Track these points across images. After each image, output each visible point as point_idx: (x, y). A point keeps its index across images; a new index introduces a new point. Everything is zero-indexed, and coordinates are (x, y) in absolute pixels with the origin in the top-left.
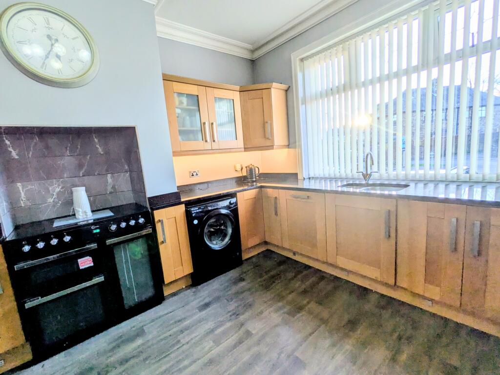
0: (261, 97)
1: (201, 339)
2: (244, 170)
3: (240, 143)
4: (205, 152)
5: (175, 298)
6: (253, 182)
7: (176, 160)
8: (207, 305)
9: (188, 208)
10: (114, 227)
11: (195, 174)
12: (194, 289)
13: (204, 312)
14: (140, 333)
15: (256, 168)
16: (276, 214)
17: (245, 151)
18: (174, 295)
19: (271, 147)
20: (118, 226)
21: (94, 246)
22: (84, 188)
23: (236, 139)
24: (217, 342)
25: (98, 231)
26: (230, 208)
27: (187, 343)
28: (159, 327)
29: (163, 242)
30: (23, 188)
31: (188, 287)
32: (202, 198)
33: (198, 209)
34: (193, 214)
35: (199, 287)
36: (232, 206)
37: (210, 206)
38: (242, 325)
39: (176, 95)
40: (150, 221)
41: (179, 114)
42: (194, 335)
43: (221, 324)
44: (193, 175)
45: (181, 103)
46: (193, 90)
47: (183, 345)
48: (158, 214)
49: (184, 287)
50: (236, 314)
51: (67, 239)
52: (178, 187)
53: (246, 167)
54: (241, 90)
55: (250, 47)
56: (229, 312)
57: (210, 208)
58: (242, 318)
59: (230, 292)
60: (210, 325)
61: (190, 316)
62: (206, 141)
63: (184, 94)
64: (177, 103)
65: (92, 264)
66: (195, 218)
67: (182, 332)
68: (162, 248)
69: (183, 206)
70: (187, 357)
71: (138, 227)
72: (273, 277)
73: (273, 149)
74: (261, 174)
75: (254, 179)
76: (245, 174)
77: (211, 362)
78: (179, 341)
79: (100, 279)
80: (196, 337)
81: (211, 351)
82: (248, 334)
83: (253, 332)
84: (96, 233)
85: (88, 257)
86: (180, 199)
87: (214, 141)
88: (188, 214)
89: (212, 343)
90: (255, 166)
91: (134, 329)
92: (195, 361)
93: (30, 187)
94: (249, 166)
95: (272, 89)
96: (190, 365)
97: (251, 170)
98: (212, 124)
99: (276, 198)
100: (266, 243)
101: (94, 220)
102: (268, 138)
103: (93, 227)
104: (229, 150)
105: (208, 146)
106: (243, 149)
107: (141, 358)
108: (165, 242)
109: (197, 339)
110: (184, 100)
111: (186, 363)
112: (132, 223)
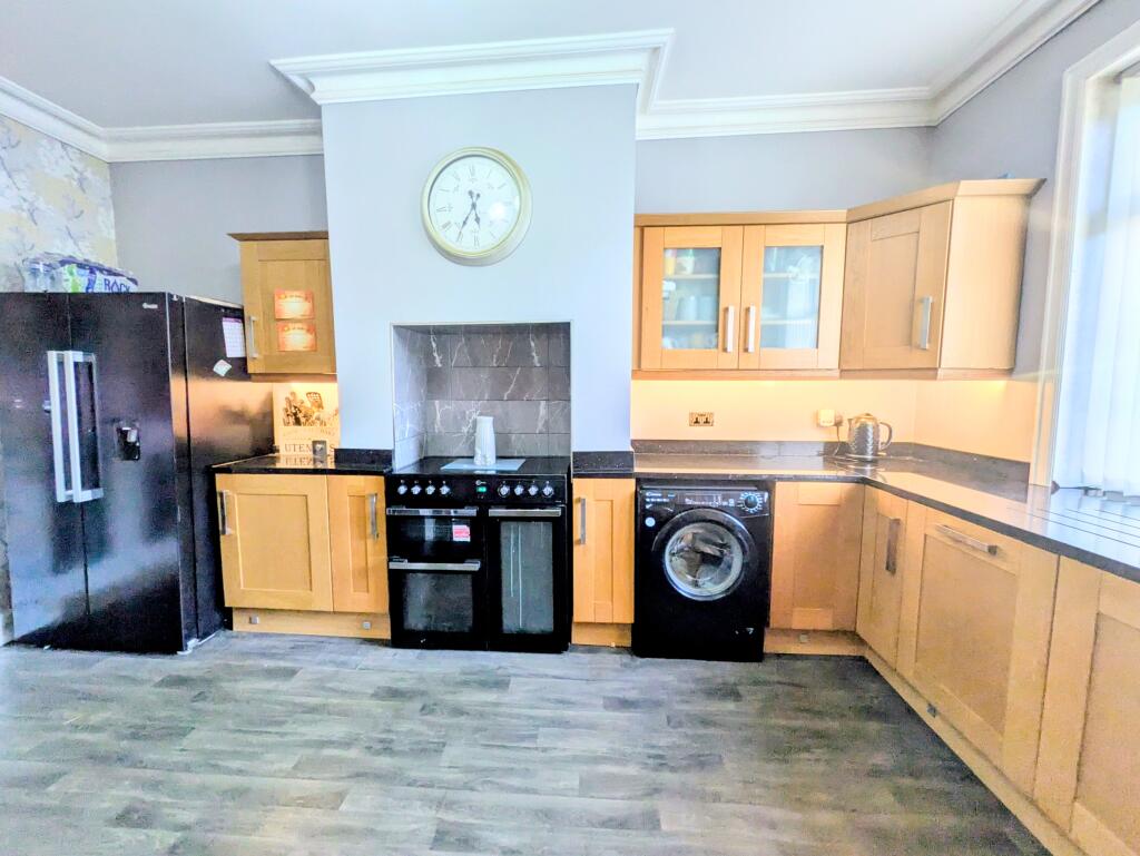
0: (914, 229)
1: (566, 761)
2: (844, 428)
3: (829, 356)
4: (718, 374)
5: (586, 657)
6: (865, 462)
7: (638, 386)
8: (625, 704)
9: (642, 489)
10: (504, 490)
11: (702, 420)
12: (626, 658)
13: (611, 714)
14: (501, 684)
15: (881, 427)
16: (891, 567)
17: (841, 377)
18: (591, 649)
19: (931, 372)
20: (512, 490)
21: (471, 512)
22: (491, 418)
23: (817, 347)
24: (586, 787)
25: (483, 490)
26: (744, 513)
27: (545, 750)
28: (528, 691)
29: (579, 542)
30: (440, 407)
31: (620, 649)
32: (678, 474)
33: (661, 497)
34: (648, 503)
35: (640, 661)
36: (751, 510)
37: (689, 497)
38: (655, 791)
39: (669, 254)
40: (564, 495)
41: (670, 292)
42: (560, 744)
43: (622, 759)
44: (697, 422)
45: (679, 268)
46: (710, 238)
47: (537, 749)
48: (581, 487)
49: (613, 645)
50: (661, 762)
51: (445, 490)
52: (633, 442)
53: (850, 420)
54: (851, 219)
55: (923, 91)
56: (653, 747)
57: (689, 502)
58: (667, 777)
59: (686, 707)
60: (599, 745)
61: (584, 705)
62: (725, 350)
63: (688, 248)
64: (670, 270)
65: (468, 540)
66: (652, 514)
67: (553, 723)
68: (577, 551)
69: (633, 481)
70: (527, 773)
71: (541, 501)
72: (819, 735)
73: (935, 378)
74: (894, 444)
75: (869, 457)
76: (844, 438)
77: (546, 815)
78: (535, 737)
79: (474, 566)
80: (564, 750)
81: (565, 796)
82: (651, 822)
83: (664, 827)
84: (481, 493)
85: (465, 527)
86: (632, 467)
87: (746, 350)
88: (638, 500)
89: (576, 783)
90: (880, 419)
91: (500, 672)
92: (527, 791)
93: (446, 407)
94: (859, 418)
95: (957, 201)
96: (518, 790)
97: (863, 430)
98: (748, 310)
99: (897, 522)
100: (853, 636)
101: (497, 471)
102: (918, 347)
103: (478, 483)
104: (788, 373)
105: (728, 360)
106: (837, 373)
107: (475, 723)
108: (584, 543)
109: (562, 754)
110: (689, 261)
111: (515, 781)
112: (519, 490)
